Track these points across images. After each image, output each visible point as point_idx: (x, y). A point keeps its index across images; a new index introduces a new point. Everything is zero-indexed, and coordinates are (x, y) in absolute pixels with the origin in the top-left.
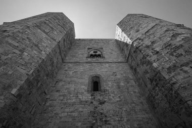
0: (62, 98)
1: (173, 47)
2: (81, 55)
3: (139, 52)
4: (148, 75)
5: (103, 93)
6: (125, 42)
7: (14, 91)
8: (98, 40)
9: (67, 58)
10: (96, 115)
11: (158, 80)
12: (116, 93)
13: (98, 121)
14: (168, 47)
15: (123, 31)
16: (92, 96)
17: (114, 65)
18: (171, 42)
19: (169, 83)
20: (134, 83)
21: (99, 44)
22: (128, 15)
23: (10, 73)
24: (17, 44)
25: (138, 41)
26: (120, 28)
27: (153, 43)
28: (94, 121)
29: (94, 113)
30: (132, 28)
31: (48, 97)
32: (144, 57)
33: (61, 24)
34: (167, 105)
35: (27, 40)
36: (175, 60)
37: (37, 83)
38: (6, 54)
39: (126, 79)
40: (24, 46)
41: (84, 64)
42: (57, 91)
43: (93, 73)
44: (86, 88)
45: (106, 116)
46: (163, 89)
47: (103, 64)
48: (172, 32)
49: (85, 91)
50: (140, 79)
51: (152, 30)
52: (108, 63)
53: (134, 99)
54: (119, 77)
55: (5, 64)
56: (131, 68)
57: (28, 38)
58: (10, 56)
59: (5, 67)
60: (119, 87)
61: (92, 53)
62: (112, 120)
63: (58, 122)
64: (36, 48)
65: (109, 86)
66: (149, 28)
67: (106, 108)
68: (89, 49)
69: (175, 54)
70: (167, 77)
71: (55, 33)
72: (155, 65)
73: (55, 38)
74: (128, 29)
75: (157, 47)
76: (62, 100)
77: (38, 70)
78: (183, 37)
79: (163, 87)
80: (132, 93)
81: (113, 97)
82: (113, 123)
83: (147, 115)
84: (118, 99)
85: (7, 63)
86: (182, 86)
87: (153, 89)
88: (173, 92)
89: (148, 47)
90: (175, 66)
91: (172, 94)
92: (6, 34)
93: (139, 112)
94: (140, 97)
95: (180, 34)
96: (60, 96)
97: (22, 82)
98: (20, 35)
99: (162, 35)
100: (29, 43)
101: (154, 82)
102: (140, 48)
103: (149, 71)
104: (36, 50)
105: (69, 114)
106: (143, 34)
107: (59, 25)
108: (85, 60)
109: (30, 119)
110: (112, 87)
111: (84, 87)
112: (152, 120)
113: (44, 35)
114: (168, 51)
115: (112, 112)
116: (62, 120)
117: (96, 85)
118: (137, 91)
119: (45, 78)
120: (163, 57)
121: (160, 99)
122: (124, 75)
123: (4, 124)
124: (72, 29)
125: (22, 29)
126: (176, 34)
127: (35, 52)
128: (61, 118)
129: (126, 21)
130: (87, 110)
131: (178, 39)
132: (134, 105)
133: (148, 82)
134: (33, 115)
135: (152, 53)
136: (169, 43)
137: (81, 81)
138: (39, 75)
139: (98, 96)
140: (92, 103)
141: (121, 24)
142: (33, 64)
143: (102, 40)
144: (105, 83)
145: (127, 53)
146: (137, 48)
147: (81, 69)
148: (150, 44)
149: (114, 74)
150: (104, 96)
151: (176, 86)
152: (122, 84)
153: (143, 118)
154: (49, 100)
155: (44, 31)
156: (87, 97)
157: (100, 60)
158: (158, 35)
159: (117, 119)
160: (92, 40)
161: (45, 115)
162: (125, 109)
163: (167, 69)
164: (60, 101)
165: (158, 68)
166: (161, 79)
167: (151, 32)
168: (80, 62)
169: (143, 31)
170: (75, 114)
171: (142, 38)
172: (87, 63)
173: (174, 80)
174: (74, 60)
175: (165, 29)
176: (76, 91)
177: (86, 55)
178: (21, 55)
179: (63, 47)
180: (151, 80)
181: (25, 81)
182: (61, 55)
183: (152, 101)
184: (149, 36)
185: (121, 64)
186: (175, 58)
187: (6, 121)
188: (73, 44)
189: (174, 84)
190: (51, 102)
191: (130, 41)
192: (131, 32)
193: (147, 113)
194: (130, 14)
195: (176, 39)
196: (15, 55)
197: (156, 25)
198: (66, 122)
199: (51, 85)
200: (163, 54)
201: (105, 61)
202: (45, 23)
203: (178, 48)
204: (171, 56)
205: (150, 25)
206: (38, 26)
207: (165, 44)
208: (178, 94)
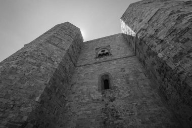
0: (77, 99)
1: (179, 31)
2: (90, 57)
3: (143, 44)
4: (156, 67)
5: (113, 90)
6: (130, 35)
7: (37, 99)
8: (105, 38)
9: (78, 62)
10: (107, 112)
11: (165, 70)
12: (125, 88)
13: (110, 117)
14: (173, 33)
15: (126, 23)
16: (102, 94)
17: (122, 61)
18: (176, 26)
19: (176, 73)
20: (144, 76)
21: (106, 42)
22: (131, 5)
23: (33, 85)
24: (34, 61)
25: (142, 31)
26: (124, 21)
27: (157, 31)
28: (106, 117)
29: (106, 109)
30: (135, 19)
31: (66, 99)
32: (149, 49)
33: (68, 33)
34: (178, 97)
35: (42, 55)
36: (181, 47)
37: (55, 89)
38: (28, 71)
39: (135, 74)
40: (40, 61)
41: (94, 65)
42: (73, 93)
43: (102, 73)
44: (97, 88)
45: (117, 112)
46: (171, 80)
47: (111, 62)
48: (177, 14)
49: (96, 90)
50: (149, 71)
51: (155, 17)
52: (116, 59)
53: (144, 93)
54: (127, 72)
55: (28, 79)
56: (140, 60)
57: (42, 54)
58: (31, 72)
59: (28, 82)
60: (128, 82)
61: (100, 52)
62: (123, 115)
63: (76, 119)
64: (50, 61)
65: (119, 82)
66: (152, 15)
67: (117, 104)
68: (96, 49)
69: (180, 40)
70: (173, 67)
71: (64, 43)
72: (160, 55)
73: (64, 48)
74: (131, 21)
75: (161, 35)
76: (77, 101)
77: (54, 79)
78: (189, 18)
79: (171, 77)
80: (142, 86)
81: (123, 93)
82: (124, 118)
83: (159, 108)
84: (128, 95)
85: (30, 78)
86: (190, 75)
87: (163, 80)
88: (181, 83)
89: (151, 37)
90: (181, 53)
91: (180, 85)
92: (26, 55)
93: (150, 105)
94: (151, 89)
95: (186, 15)
96: (76, 97)
97: (42, 91)
98: (36, 53)
99: (166, 21)
100: (43, 58)
101: (162, 73)
102: (144, 39)
103: (156, 62)
104: (49, 63)
105: (84, 112)
106: (146, 24)
107: (66, 34)
108: (94, 61)
109: (55, 119)
110: (121, 83)
111: (95, 86)
112: (165, 113)
113: (55, 48)
114: (173, 37)
115: (122, 108)
116: (79, 117)
117: (106, 83)
118: (147, 84)
119: (61, 84)
120: (168, 45)
121: (171, 90)
122: (133, 69)
123: (35, 124)
124: (79, 34)
125: (37, 47)
126: (182, 15)
127: (49, 64)
128: (78, 116)
129: (129, 12)
130: (99, 107)
131: (184, 21)
132: (145, 98)
133: (157, 74)
134: (57, 115)
135: (157, 42)
136: (174, 29)
137: (92, 81)
138: (55, 83)
139: (108, 93)
140: (103, 100)
141: (124, 17)
142: (49, 75)
143: (108, 37)
144: (114, 81)
145: (133, 45)
146: (141, 40)
147: (91, 70)
148: (154, 32)
149: (123, 70)
150: (114, 93)
151: (183, 76)
152: (132, 79)
153: (155, 111)
154: (67, 101)
155: (54, 44)
156: (98, 95)
157: (108, 58)
158: (161, 21)
159: (128, 114)
160: (99, 39)
161: (66, 114)
162: (135, 104)
163: (173, 58)
164: (76, 102)
165: (163, 58)
166: (168, 69)
167: (154, 19)
168: (90, 63)
169: (145, 20)
170: (89, 112)
171: (145, 28)
172: (96, 63)
173: (181, 69)
174: (85, 62)
175: (169, 12)
176: (88, 91)
177: (94, 56)
178: (38, 69)
179: (73, 53)
180: (160, 72)
181: (45, 90)
182: (72, 61)
183: (164, 93)
184: (152, 25)
185: (129, 59)
186: (181, 44)
187: (36, 122)
188: (82, 48)
189: (181, 73)
190: (69, 103)
191: (134, 33)
192: (135, 24)
193: (159, 106)
194: (132, 4)
195: (182, 22)
196: (34, 70)
197: (159, 10)
198: (82, 119)
199: (67, 88)
200: (168, 42)
201: (113, 58)
202: (54, 36)
203: (183, 32)
204: (177, 43)
205: (153, 12)
206: (48, 41)
207: (169, 30)
208: (186, 84)
